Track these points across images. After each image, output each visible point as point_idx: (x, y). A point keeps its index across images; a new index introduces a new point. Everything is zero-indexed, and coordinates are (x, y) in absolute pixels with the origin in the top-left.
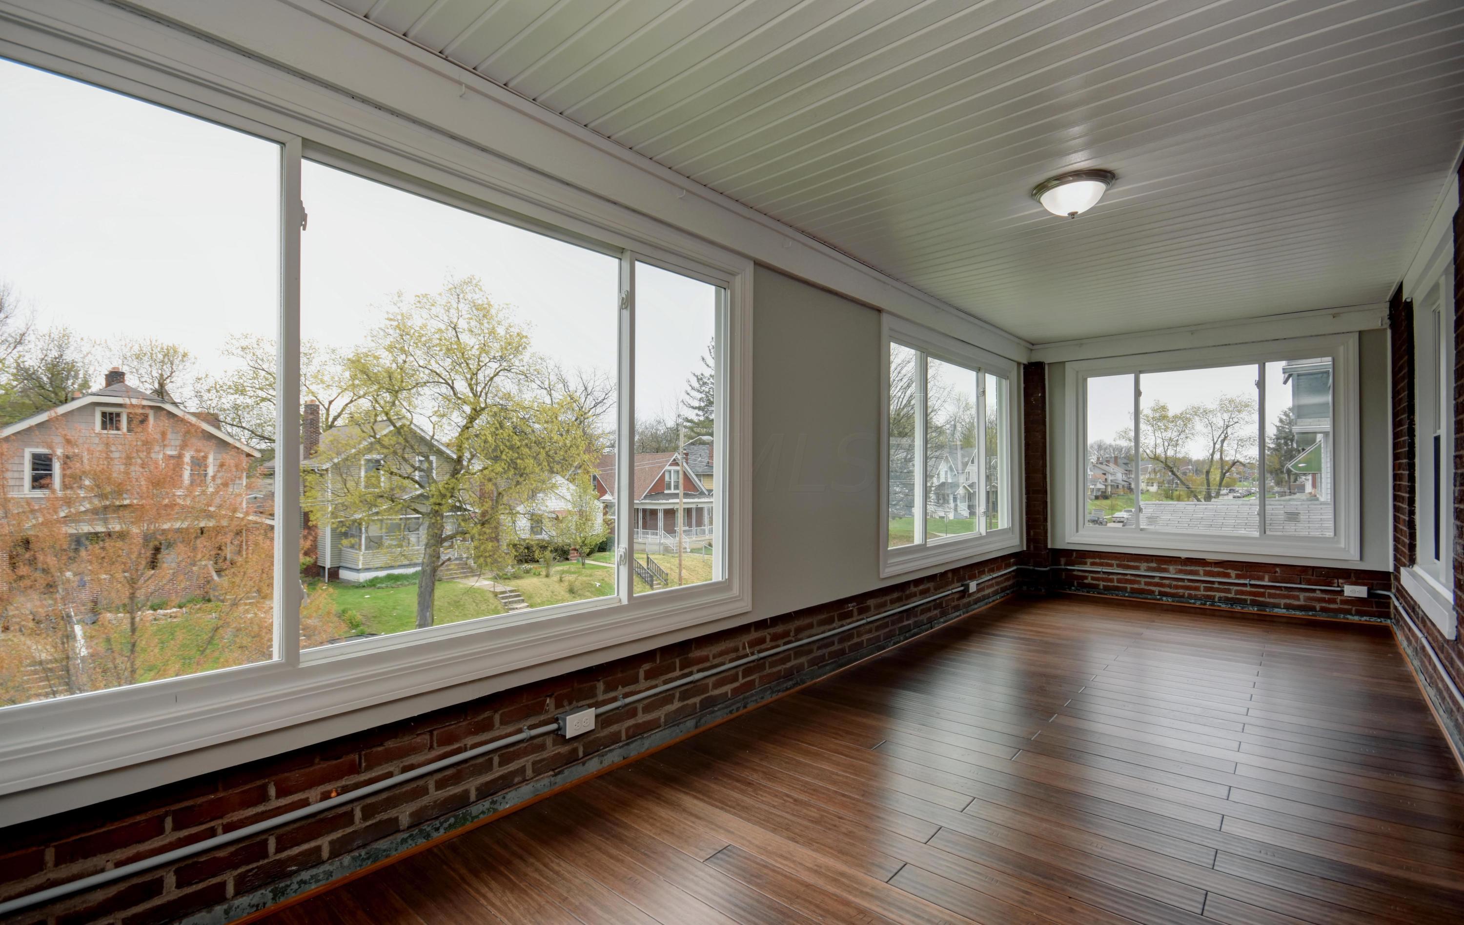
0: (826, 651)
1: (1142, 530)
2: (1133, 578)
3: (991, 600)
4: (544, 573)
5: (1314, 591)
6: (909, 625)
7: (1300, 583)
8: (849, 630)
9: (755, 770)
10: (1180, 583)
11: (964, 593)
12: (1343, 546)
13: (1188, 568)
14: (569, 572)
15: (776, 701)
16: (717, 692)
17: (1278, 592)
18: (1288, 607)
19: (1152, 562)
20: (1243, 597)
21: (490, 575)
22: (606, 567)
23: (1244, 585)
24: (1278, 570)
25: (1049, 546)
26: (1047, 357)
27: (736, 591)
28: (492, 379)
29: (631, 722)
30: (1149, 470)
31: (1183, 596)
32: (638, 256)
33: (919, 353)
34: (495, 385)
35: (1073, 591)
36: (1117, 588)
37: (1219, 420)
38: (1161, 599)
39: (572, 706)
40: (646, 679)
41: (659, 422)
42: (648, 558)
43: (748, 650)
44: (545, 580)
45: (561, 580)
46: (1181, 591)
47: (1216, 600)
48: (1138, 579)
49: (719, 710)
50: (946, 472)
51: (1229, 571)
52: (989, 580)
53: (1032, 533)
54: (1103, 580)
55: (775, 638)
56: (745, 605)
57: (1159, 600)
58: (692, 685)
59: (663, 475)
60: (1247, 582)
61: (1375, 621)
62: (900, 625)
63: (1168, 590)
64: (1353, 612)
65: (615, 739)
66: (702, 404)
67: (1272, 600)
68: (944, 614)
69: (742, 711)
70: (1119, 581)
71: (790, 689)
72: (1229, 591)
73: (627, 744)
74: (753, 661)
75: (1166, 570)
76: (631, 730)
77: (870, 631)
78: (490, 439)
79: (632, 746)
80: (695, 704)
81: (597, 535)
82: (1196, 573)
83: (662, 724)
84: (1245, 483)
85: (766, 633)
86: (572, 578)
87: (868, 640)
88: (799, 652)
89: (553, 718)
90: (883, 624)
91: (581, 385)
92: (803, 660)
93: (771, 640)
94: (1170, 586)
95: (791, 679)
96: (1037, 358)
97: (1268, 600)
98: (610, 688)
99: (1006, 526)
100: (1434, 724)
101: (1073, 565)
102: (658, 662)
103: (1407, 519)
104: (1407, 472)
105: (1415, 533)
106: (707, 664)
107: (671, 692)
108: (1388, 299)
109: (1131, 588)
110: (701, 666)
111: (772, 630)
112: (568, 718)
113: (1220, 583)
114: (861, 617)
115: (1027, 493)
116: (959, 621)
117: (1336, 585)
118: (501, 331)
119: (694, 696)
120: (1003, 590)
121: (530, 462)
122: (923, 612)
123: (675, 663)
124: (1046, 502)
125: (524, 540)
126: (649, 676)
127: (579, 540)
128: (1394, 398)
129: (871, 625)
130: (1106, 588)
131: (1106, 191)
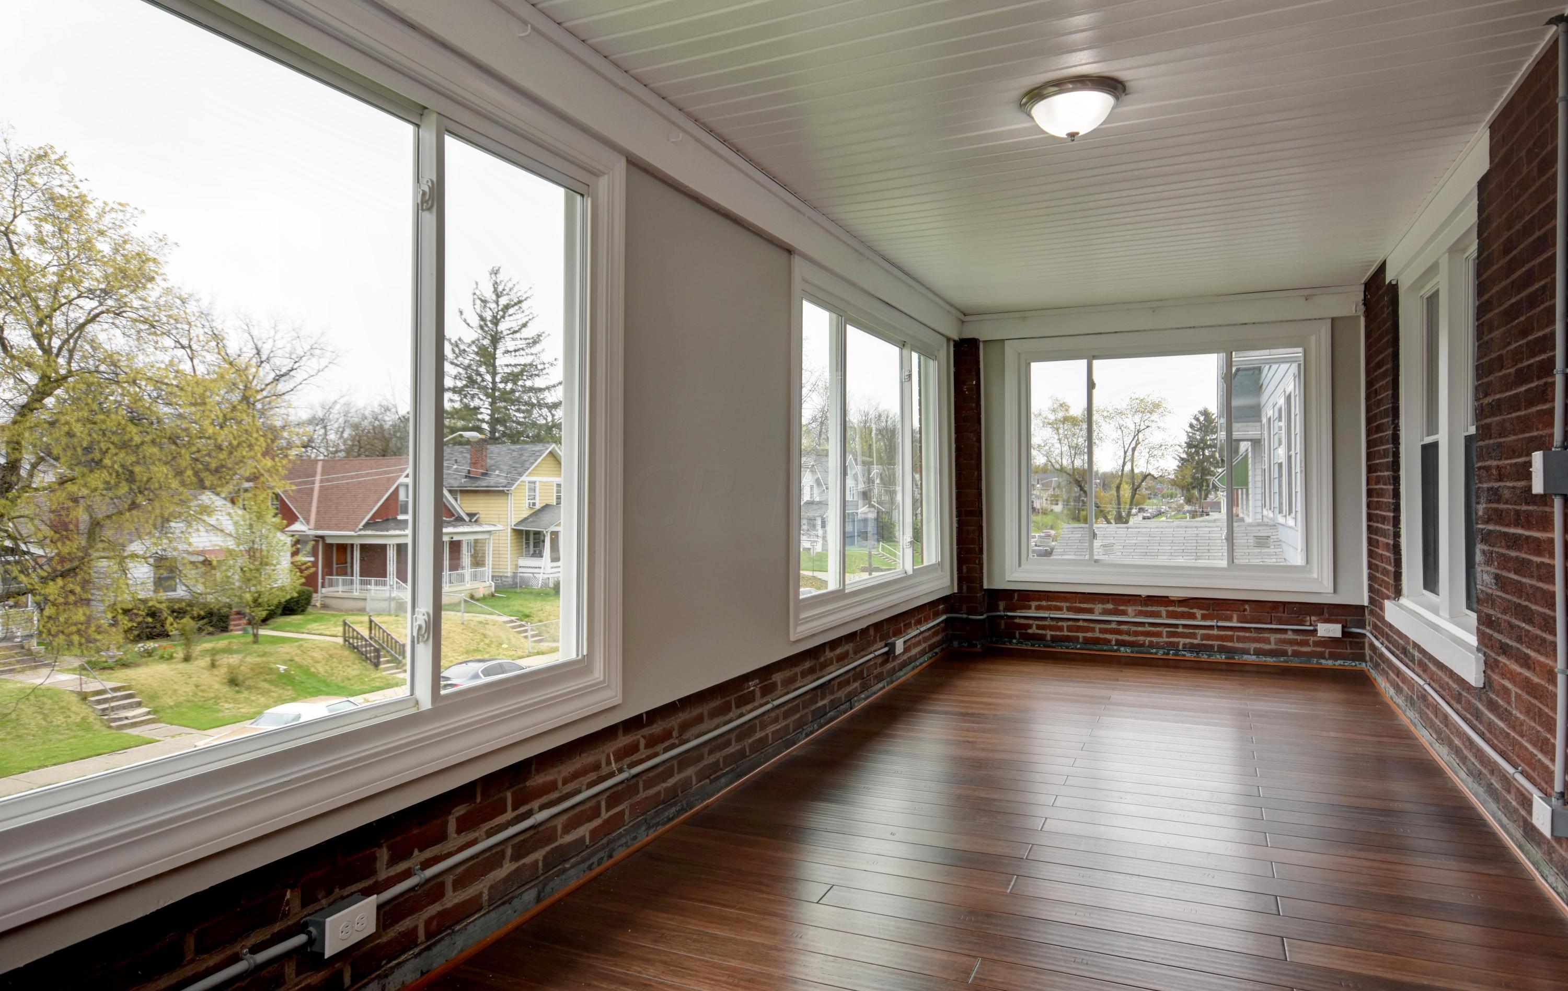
0: (719, 755)
1: (1096, 561)
2: (1085, 624)
3: (918, 663)
4: (180, 654)
5: (1285, 631)
6: (825, 705)
7: (1271, 623)
8: (750, 720)
9: (647, 960)
10: (1140, 629)
11: (889, 655)
12: (1315, 575)
13: (1149, 609)
14: (228, 651)
15: (654, 840)
16: (568, 838)
17: (1247, 635)
18: (1258, 652)
19: (1108, 602)
20: (1210, 643)
21: (76, 663)
22: (297, 640)
23: (1211, 627)
24: (1247, 607)
25: (985, 587)
26: (982, 331)
27: (598, 673)
28: (81, 327)
29: (434, 909)
30: (1053, 485)
31: (1143, 645)
32: (453, 126)
33: (834, 316)
34: (89, 337)
35: (1014, 644)
36: (1067, 639)
37: (1130, 423)
38: (1118, 650)
39: (333, 897)
40: (459, 831)
41: (387, 409)
42: (371, 621)
43: (614, 766)
44: (182, 666)
45: (213, 665)
46: (1141, 639)
47: (1181, 647)
48: (1092, 625)
49: (572, 867)
50: (812, 487)
51: (1194, 611)
52: (915, 636)
53: (965, 569)
54: (1051, 628)
55: (652, 742)
56: (612, 695)
57: (1115, 651)
58: (532, 832)
59: (396, 491)
60: (1213, 623)
61: (1349, 664)
62: (813, 708)
63: (1126, 638)
64: (1327, 655)
65: (407, 941)
66: (459, 384)
67: (1241, 645)
68: (865, 687)
69: (606, 864)
70: (1070, 629)
71: (673, 819)
72: (1194, 636)
73: (428, 948)
74: (622, 782)
75: (1124, 613)
76: (435, 923)
77: (776, 720)
78: (78, 428)
79: (435, 950)
80: (536, 862)
81: (282, 589)
82: (1157, 615)
83: (485, 904)
84: (1155, 501)
85: (638, 736)
86: (234, 659)
87: (773, 733)
88: (683, 761)
89: (297, 924)
90: (791, 709)
91: (251, 345)
92: (690, 772)
93: (647, 746)
94: (1128, 633)
95: (675, 804)
96: (969, 333)
97: (1237, 645)
98: (399, 855)
99: (933, 561)
100: (1455, 790)
101: (1014, 610)
102: (478, 800)
103: (1391, 542)
104: (1392, 487)
105: (1400, 559)
106: (554, 796)
107: (499, 849)
108: (1363, 281)
109: (1084, 638)
110: (545, 799)
111: (647, 731)
112: (328, 920)
113: (1185, 626)
114: (765, 700)
115: (959, 515)
116: (883, 695)
117: (1308, 623)
118: (104, 247)
119: (534, 850)
120: (931, 648)
121: (161, 471)
122: (841, 685)
123: (504, 800)
124: (981, 527)
125: (144, 601)
126: (465, 825)
127: (248, 597)
128: (1368, 398)
129: (778, 711)
130: (1055, 639)
131: (1114, 108)
